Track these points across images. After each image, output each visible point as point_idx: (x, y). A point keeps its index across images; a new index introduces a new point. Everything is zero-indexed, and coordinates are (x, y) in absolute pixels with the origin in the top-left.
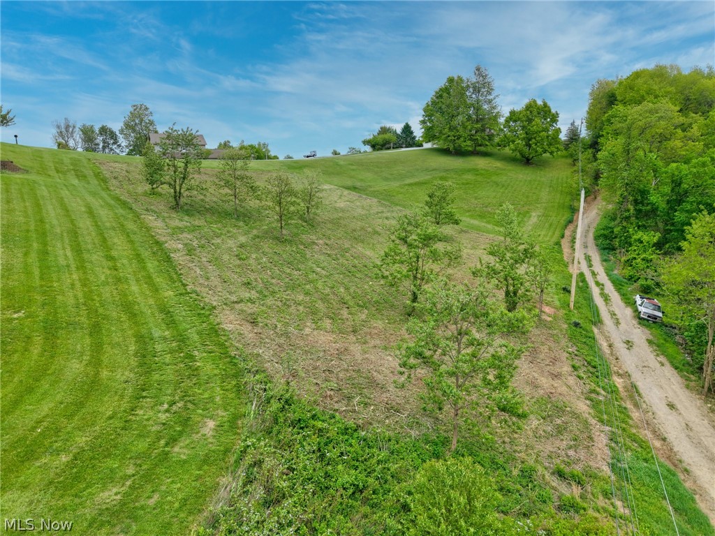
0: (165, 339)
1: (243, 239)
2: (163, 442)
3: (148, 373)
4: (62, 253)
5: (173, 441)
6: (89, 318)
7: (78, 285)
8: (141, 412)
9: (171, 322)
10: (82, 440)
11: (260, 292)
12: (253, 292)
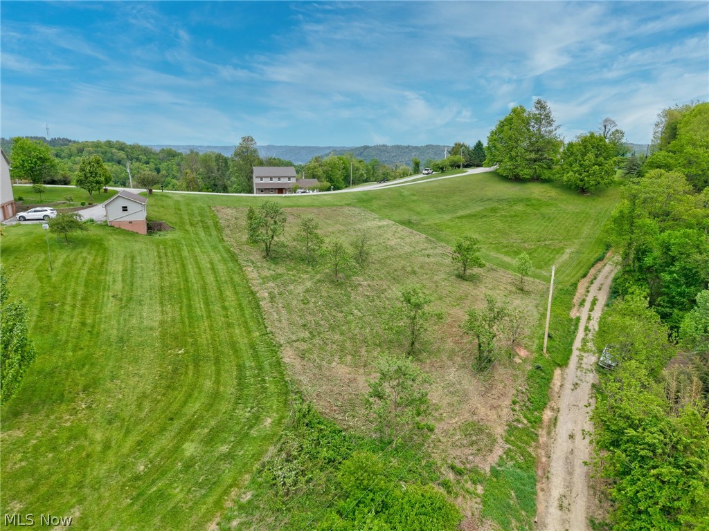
0: (251, 368)
1: (308, 284)
2: (246, 427)
3: (241, 390)
4: (199, 305)
5: (251, 427)
6: (214, 353)
7: (208, 331)
8: (238, 411)
9: (256, 357)
10: (213, 423)
11: (311, 333)
12: (307, 332)
